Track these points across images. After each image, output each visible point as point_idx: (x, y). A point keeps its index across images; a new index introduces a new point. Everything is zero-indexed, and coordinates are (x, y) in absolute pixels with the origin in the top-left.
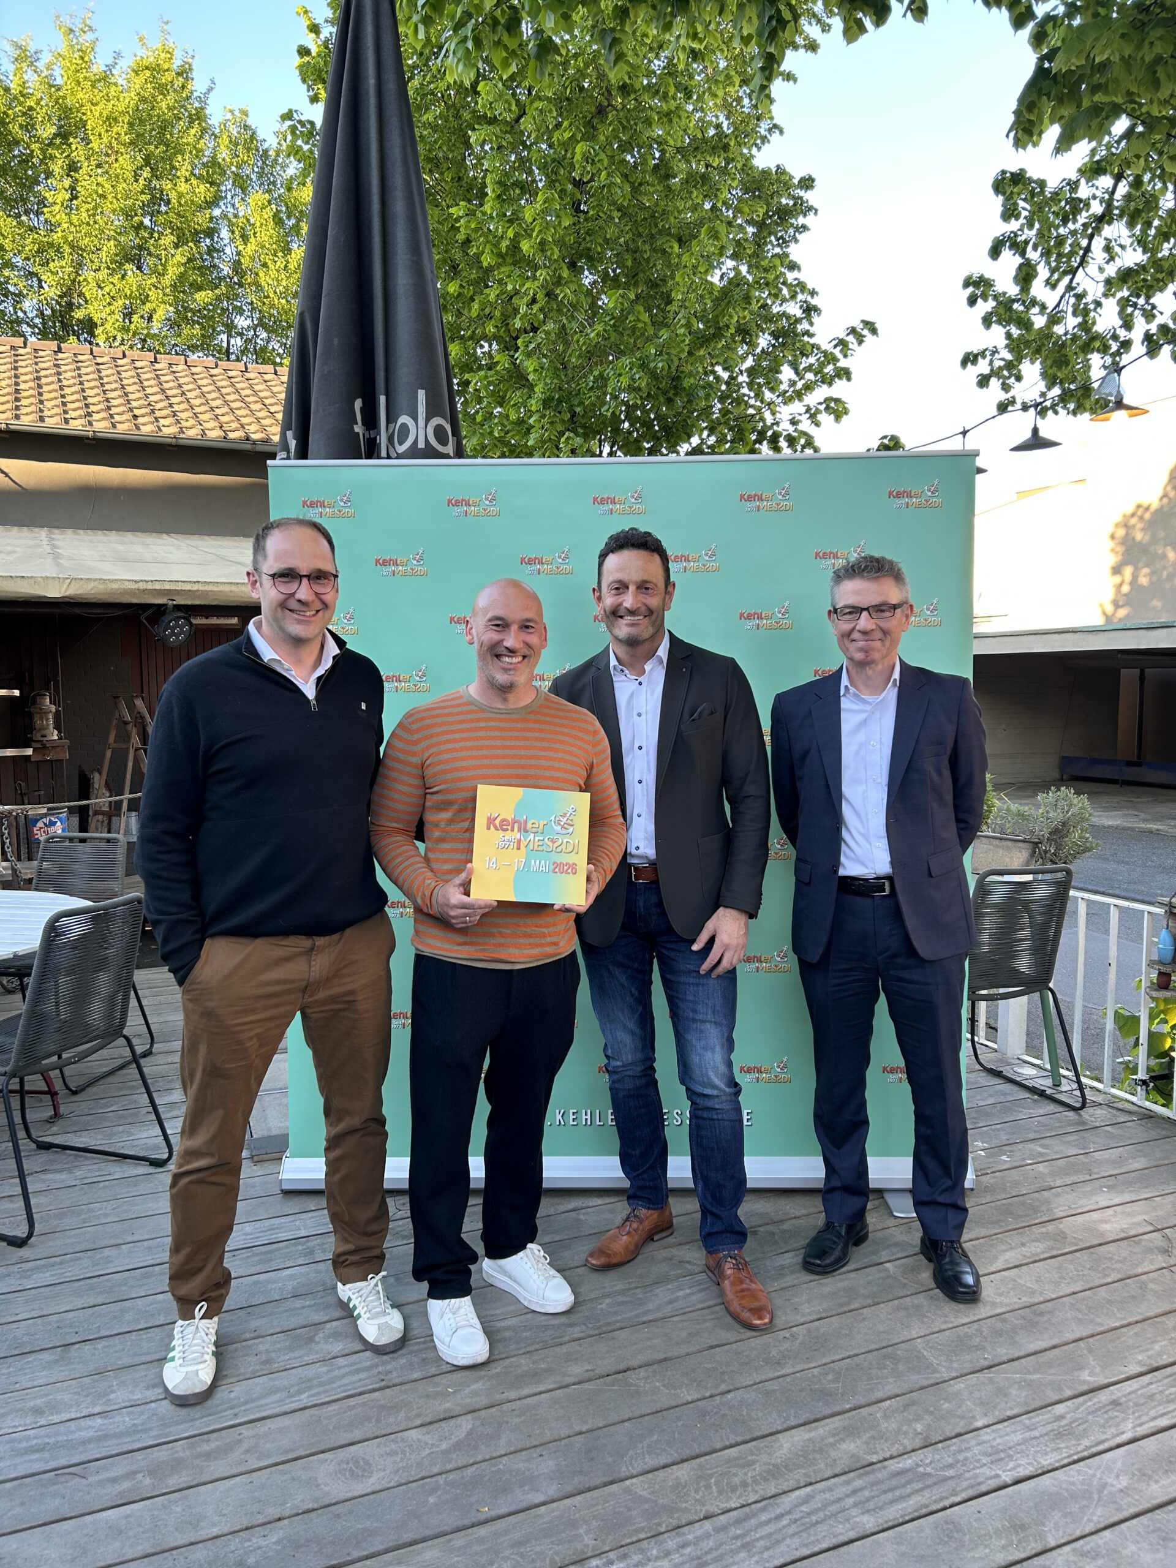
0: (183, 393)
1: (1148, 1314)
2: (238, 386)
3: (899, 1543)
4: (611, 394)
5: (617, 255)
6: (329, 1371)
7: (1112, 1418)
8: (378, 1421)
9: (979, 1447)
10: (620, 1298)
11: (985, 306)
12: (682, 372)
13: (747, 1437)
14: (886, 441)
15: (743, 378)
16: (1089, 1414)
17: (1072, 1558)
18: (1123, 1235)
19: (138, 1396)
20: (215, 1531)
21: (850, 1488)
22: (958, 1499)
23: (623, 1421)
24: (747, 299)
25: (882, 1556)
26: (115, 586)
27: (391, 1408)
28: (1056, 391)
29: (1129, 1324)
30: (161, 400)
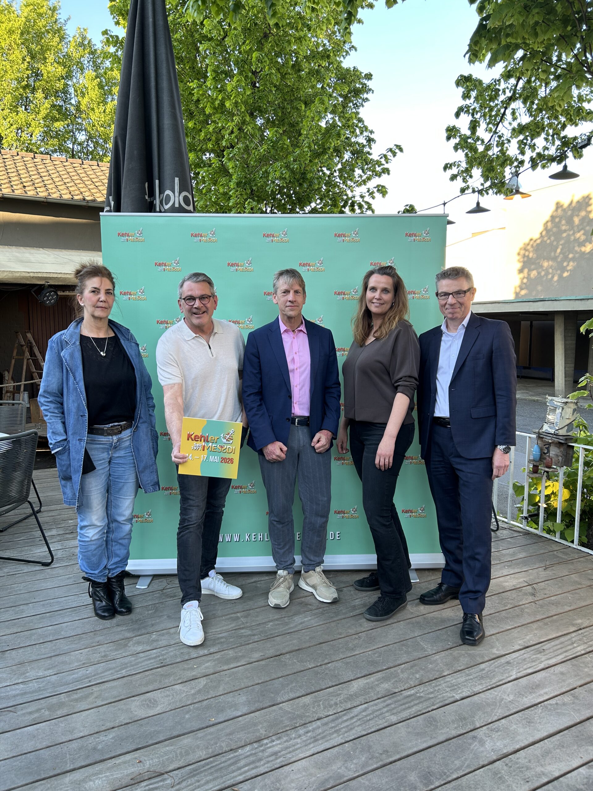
0: (50, 175)
1: (524, 623)
2: (79, 172)
3: (408, 728)
4: (271, 181)
5: (274, 110)
6: (135, 660)
7: (506, 670)
8: (160, 682)
9: (445, 684)
10: (277, 622)
11: (455, 141)
12: (307, 170)
13: (337, 683)
14: (408, 207)
15: (336, 174)
16: (496, 668)
17: (487, 732)
18: (514, 588)
19: (41, 674)
20: (82, 734)
21: (385, 704)
22: (435, 707)
23: (278, 678)
24: (339, 135)
25: (399, 733)
26: (18, 275)
27: (166, 675)
28: (488, 184)
29: (515, 628)
30: (38, 178)
